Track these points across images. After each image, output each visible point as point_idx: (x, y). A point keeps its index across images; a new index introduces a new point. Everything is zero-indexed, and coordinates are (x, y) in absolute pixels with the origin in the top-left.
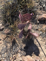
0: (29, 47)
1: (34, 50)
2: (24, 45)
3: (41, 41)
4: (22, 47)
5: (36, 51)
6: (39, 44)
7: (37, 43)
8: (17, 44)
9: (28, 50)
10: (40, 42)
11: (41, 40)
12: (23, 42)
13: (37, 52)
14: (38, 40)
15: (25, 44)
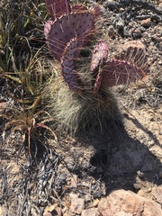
0: (111, 154)
1: (136, 163)
2: (88, 152)
3: (152, 123)
4: (81, 159)
6: (150, 134)
7: (141, 133)
8: (54, 154)
9: (112, 168)
10: (152, 126)
11: (149, 117)
12: (78, 141)
13: (151, 169)
14: (140, 121)
15: (91, 148)
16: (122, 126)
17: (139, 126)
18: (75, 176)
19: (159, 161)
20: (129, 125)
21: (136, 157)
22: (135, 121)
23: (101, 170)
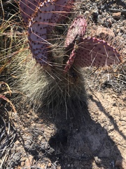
0: (71, 135)
1: (95, 147)
2: (49, 131)
3: (114, 108)
4: (40, 138)
5: (107, 152)
6: (111, 118)
7: (102, 116)
9: (71, 150)
10: (113, 111)
11: (112, 101)
12: (41, 117)
13: (108, 155)
14: (103, 105)
15: (53, 126)
16: (86, 107)
17: (102, 109)
18: (31, 157)
19: (116, 147)
20: (93, 107)
21: (96, 142)
22: (99, 104)
23: (59, 152)
